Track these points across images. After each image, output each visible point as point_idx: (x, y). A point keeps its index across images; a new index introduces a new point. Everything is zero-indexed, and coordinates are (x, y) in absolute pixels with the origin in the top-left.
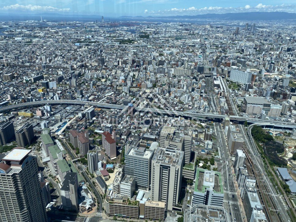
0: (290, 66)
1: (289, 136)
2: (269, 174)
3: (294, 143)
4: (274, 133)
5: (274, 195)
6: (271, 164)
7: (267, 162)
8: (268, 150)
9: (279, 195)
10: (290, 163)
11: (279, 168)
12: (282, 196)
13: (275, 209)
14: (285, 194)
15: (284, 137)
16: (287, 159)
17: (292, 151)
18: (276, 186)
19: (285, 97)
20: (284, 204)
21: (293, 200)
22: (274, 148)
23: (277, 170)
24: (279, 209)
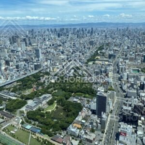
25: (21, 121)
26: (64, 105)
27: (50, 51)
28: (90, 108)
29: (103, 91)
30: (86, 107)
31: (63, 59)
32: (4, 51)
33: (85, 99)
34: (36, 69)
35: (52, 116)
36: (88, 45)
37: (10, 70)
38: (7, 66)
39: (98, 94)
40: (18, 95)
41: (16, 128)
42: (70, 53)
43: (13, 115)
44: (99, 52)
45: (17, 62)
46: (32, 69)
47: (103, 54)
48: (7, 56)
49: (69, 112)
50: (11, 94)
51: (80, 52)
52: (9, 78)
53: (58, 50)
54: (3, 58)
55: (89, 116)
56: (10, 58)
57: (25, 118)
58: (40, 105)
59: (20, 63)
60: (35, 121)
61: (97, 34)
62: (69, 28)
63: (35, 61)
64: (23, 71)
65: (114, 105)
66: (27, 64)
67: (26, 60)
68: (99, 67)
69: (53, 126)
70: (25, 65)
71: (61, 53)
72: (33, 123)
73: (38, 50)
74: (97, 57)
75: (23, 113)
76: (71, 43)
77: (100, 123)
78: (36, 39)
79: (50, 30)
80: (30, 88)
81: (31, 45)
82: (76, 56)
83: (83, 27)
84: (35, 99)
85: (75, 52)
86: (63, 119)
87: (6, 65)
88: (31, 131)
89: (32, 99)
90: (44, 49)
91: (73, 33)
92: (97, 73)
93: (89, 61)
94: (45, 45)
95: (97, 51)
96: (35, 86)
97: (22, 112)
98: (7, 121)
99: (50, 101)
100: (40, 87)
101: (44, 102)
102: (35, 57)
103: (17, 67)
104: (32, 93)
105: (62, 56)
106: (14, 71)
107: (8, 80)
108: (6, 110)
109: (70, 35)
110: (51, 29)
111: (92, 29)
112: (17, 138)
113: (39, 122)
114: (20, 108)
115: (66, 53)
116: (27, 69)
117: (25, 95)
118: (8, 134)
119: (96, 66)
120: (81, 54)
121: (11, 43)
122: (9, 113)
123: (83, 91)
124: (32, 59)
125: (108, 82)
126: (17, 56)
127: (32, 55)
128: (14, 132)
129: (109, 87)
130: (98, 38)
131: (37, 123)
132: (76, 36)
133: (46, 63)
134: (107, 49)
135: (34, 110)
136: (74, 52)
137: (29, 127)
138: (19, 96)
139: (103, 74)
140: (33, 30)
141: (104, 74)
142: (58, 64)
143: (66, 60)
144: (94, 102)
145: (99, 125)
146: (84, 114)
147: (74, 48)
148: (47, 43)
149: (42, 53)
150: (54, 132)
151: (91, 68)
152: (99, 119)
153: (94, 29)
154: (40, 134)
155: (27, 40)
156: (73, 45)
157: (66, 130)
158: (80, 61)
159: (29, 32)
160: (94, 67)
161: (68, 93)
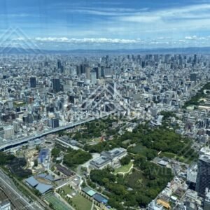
0: (9, 90)
1: (27, 148)
2: (20, 189)
3: (32, 152)
4: (14, 151)
5: (30, 205)
6: (20, 180)
7: (16, 180)
8: (14, 168)
9: (34, 203)
10: (34, 170)
11: (27, 180)
12: (36, 202)
14: (38, 199)
15: (23, 151)
16: (30, 168)
17: (32, 160)
18: (30, 196)
19: (14, 117)
20: (40, 208)
21: (45, 199)
22: (18, 165)
23: (26, 182)
25: (82, 182)
26: (145, 168)
27: (128, 87)
28: (185, 179)
29: (209, 153)
30: (179, 177)
31: (147, 99)
32: (69, 84)
33: (179, 163)
35: (126, 182)
36: (187, 80)
37: (74, 109)
38: (70, 104)
39: (202, 157)
40: (81, 145)
41: (75, 192)
42: (159, 91)
43: (72, 171)
44: (205, 91)
45: (83, 98)
48: (71, 90)
49: (151, 179)
50: (73, 141)
51: (174, 90)
52: (72, 120)
53: (140, 85)
54: (66, 92)
55: (184, 191)
56: (76, 93)
57: (87, 178)
58: (110, 163)
60: (101, 185)
61: (203, 65)
62: (159, 54)
64: (90, 111)
68: (204, 114)
69: (126, 198)
71: (144, 90)
72: (98, 188)
74: (201, 99)
75: (86, 171)
76: (160, 77)
77: (202, 206)
78: (112, 69)
79: (131, 57)
80: (98, 137)
81: (104, 78)
82: (168, 96)
83: (181, 53)
84: (103, 152)
85: (166, 90)
86: (142, 189)
87: (69, 102)
88: (95, 199)
89: (99, 152)
90: (121, 83)
91: (166, 62)
92: (200, 125)
93: (187, 104)
94: (123, 78)
95: (202, 90)
96: (104, 134)
97: (84, 170)
98: (63, 179)
99: (125, 158)
100: (111, 136)
101: (116, 159)
104: (100, 143)
105: (146, 95)
106: (79, 111)
107: (71, 122)
108: (64, 163)
109: (160, 65)
110: (133, 56)
111: (195, 56)
112: (75, 206)
113: (107, 188)
114: (82, 163)
115: (153, 89)
117: (90, 146)
118: (64, 198)
119: (199, 114)
120: (175, 93)
121: (78, 73)
122: (67, 168)
123: (176, 150)
126: (84, 91)
128: (71, 197)
130: (204, 70)
131: (103, 188)
132: (170, 65)
135: (101, 168)
136: (164, 89)
137: (91, 192)
138: (83, 146)
140: (107, 57)
142: (138, 105)
143: (152, 101)
144: (193, 170)
145: (199, 208)
146: (175, 187)
147: (165, 84)
148: (126, 74)
149: (118, 89)
150: (126, 207)
151: (191, 116)
152: (201, 198)
153: (199, 56)
154: (106, 206)
155: (100, 69)
156: (164, 79)
157: (145, 207)
158: (173, 104)
159: (103, 59)
160: (197, 114)
161: (151, 151)
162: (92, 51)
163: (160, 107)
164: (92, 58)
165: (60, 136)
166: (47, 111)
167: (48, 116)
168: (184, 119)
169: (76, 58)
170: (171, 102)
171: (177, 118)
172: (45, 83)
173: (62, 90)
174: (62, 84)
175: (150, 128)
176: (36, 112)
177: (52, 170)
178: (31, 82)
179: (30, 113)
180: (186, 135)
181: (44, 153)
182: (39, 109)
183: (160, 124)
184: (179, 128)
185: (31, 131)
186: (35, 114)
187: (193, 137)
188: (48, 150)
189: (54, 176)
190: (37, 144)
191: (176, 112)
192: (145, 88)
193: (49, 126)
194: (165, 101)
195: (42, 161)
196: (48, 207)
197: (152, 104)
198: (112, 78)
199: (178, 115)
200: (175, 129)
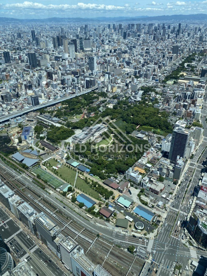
1: (10, 127)
2: (8, 163)
3: (15, 130)
5: (19, 177)
6: (6, 156)
7: (3, 156)
9: (22, 175)
10: (19, 147)
11: (13, 155)
12: (24, 174)
13: (24, 186)
14: (26, 171)
15: (6, 129)
16: (15, 145)
17: (16, 137)
18: (18, 170)
20: (28, 178)
21: (32, 171)
22: (3, 142)
23: (13, 157)
24: (27, 183)
25: (66, 155)
27: (109, 61)
28: (160, 149)
29: (184, 126)
30: (155, 147)
31: (128, 74)
32: (46, 59)
33: (155, 135)
34: (87, 87)
37: (53, 86)
38: (49, 80)
39: (176, 130)
40: (63, 122)
41: (60, 164)
42: (140, 65)
43: (56, 146)
44: (186, 64)
45: (62, 74)
46: (83, 87)
47: (192, 69)
48: (49, 65)
50: (54, 119)
51: (155, 64)
52: (52, 97)
53: (122, 59)
54: (44, 68)
55: (158, 159)
56: (54, 68)
59: (66, 77)
61: (186, 36)
62: (142, 22)
63: (87, 74)
64: (71, 88)
65: (197, 147)
66: (76, 79)
67: (74, 73)
68: (183, 88)
69: (106, 167)
70: (73, 80)
71: (125, 64)
72: (81, 160)
73: (93, 59)
74: (181, 73)
76: (142, 49)
77: (173, 171)
78: (91, 40)
79: (112, 27)
80: (79, 114)
81: (83, 51)
82: (149, 70)
83: (165, 22)
85: (148, 64)
87: (48, 78)
88: (78, 169)
89: (81, 129)
90: (101, 57)
91: (148, 33)
92: (178, 99)
93: (167, 78)
94: (104, 51)
95: (184, 63)
96: (85, 111)
98: (48, 153)
100: (92, 113)
102: (88, 69)
103: (63, 82)
104: (81, 120)
105: (127, 70)
106: (58, 88)
107: (51, 100)
108: (48, 139)
109: (142, 36)
110: (114, 25)
111: (180, 25)
112: (61, 176)
113: (89, 160)
114: (65, 139)
115: (134, 64)
116: (76, 86)
117: (72, 123)
118: (50, 169)
119: (178, 88)
120: (157, 67)
121: (55, 47)
122: (51, 144)
123: (153, 124)
124: (84, 72)
125: (194, 114)
126: (63, 66)
127: (83, 65)
128: (57, 169)
129: (194, 121)
130: (187, 41)
131: (86, 160)
132: (153, 36)
133: (102, 79)
134: (200, 60)
136: (146, 63)
137: (75, 164)
138: (65, 123)
139: (187, 100)
140: (86, 26)
141: (189, 101)
142: (119, 81)
143: (133, 76)
144: (168, 141)
145: (170, 172)
146: (150, 156)
147: (146, 58)
148: (107, 47)
149: (98, 64)
150: (107, 174)
151: (170, 90)
152: (173, 164)
153: (183, 25)
154: (89, 174)
155: (78, 41)
156: (146, 52)
157: (123, 174)
158: (153, 79)
159: (81, 29)
160: (176, 89)
161: (130, 125)
162: (69, 20)
163: (141, 82)
164: (70, 28)
165: (41, 114)
166: (26, 89)
167: (26, 93)
168: (163, 94)
169: (51, 28)
170: (151, 77)
171: (157, 93)
172: (20, 58)
173: (39, 65)
174: (39, 59)
175: (130, 104)
176: (14, 90)
177: (37, 146)
178: (4, 57)
179: (9, 91)
180: (164, 110)
181: (27, 131)
182: (17, 87)
183: (140, 99)
184: (158, 103)
185: (11, 109)
186: (13, 92)
187: (171, 110)
188: (30, 127)
189: (39, 151)
190: (19, 122)
191: (156, 86)
192: (126, 62)
193: (29, 104)
194: (146, 76)
195: (26, 138)
196: (36, 178)
197: (133, 80)
198: (92, 51)
199: (158, 90)
200: (153, 104)
